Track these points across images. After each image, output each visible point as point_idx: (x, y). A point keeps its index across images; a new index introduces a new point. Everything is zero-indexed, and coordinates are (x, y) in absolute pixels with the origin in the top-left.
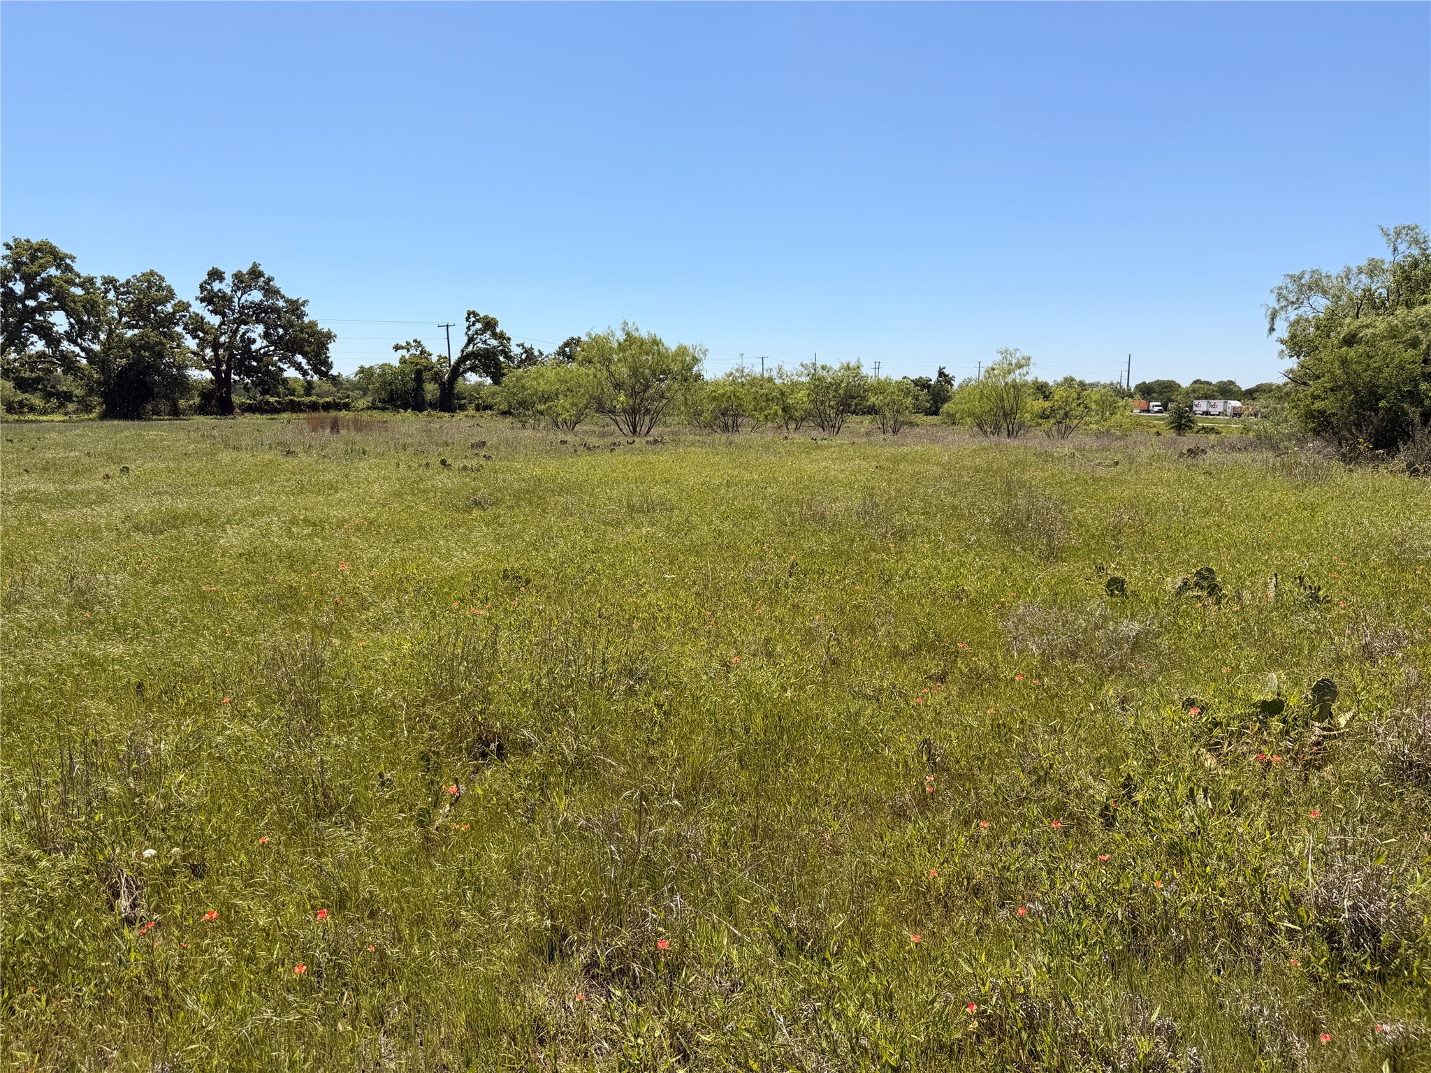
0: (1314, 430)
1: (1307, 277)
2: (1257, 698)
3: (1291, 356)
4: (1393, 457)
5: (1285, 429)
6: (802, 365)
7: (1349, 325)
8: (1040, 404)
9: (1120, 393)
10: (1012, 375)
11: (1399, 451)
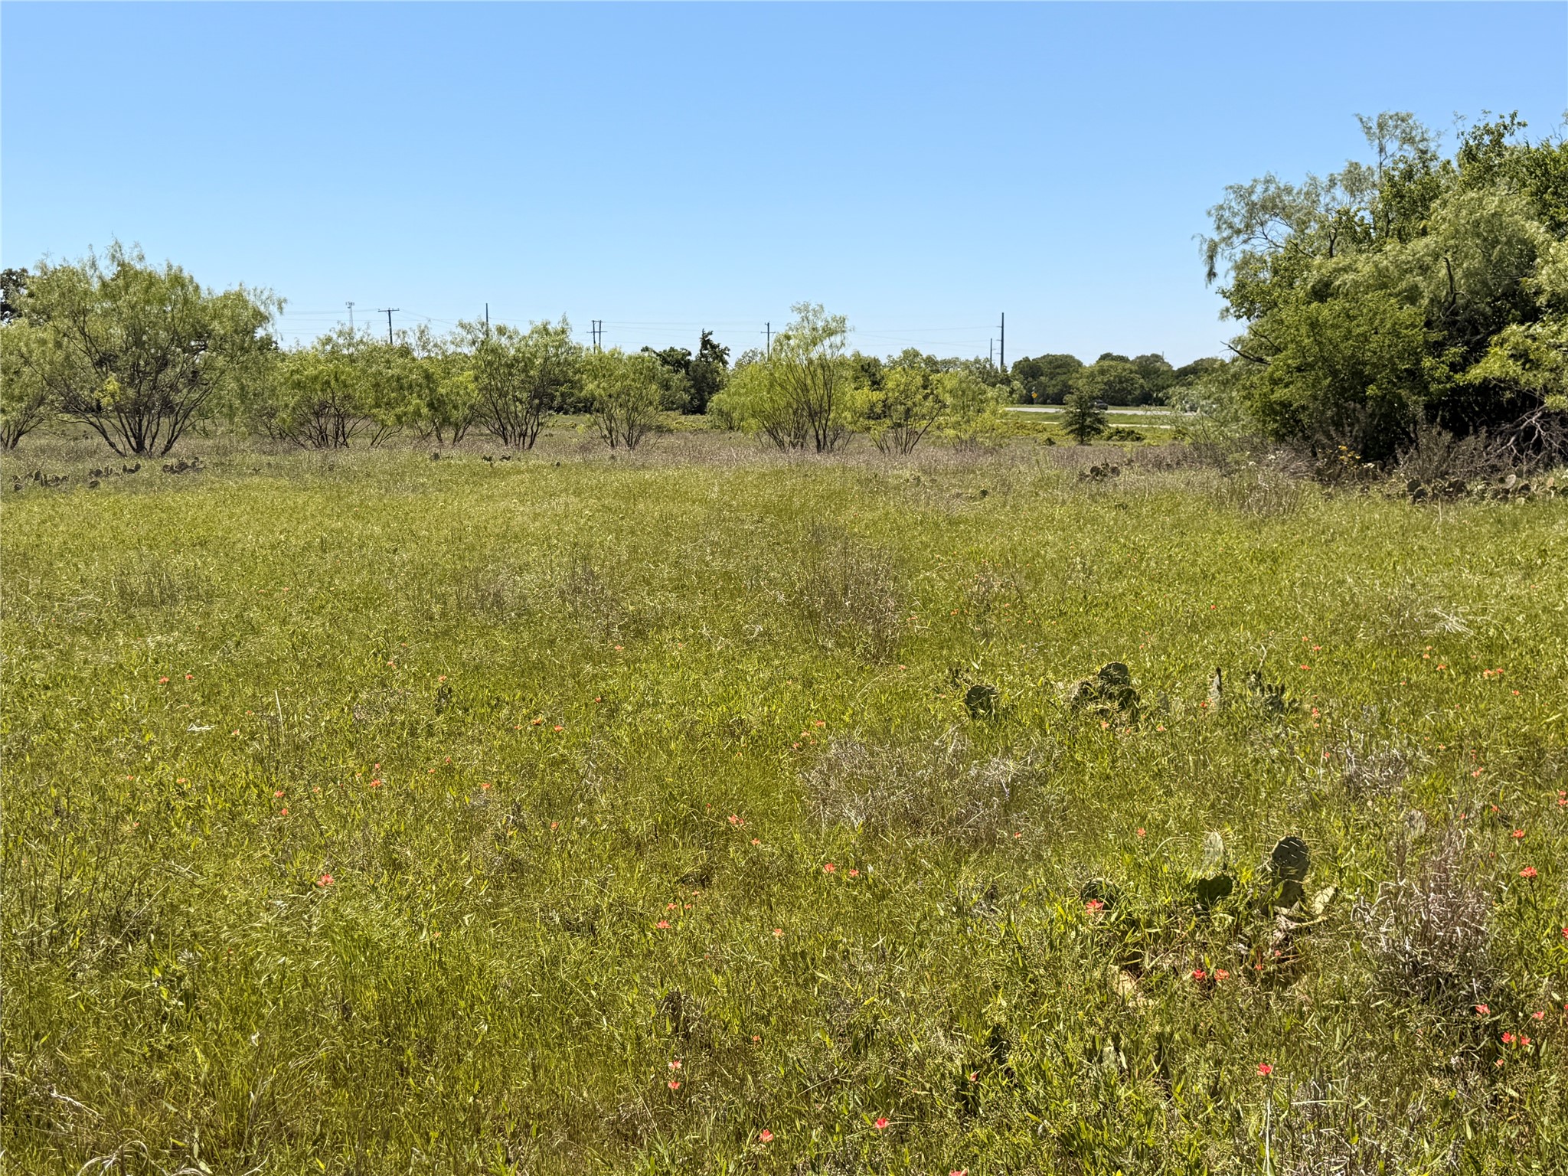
0: (1276, 433)
1: (1259, 189)
2: (1194, 874)
3: (1239, 317)
4: (1390, 474)
5: (1234, 431)
6: (462, 326)
7: (1319, 267)
8: (865, 396)
9: (987, 375)
10: (819, 349)
11: (1398, 464)
